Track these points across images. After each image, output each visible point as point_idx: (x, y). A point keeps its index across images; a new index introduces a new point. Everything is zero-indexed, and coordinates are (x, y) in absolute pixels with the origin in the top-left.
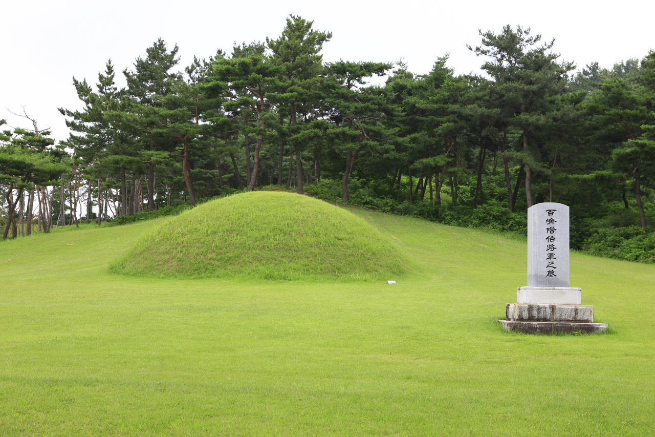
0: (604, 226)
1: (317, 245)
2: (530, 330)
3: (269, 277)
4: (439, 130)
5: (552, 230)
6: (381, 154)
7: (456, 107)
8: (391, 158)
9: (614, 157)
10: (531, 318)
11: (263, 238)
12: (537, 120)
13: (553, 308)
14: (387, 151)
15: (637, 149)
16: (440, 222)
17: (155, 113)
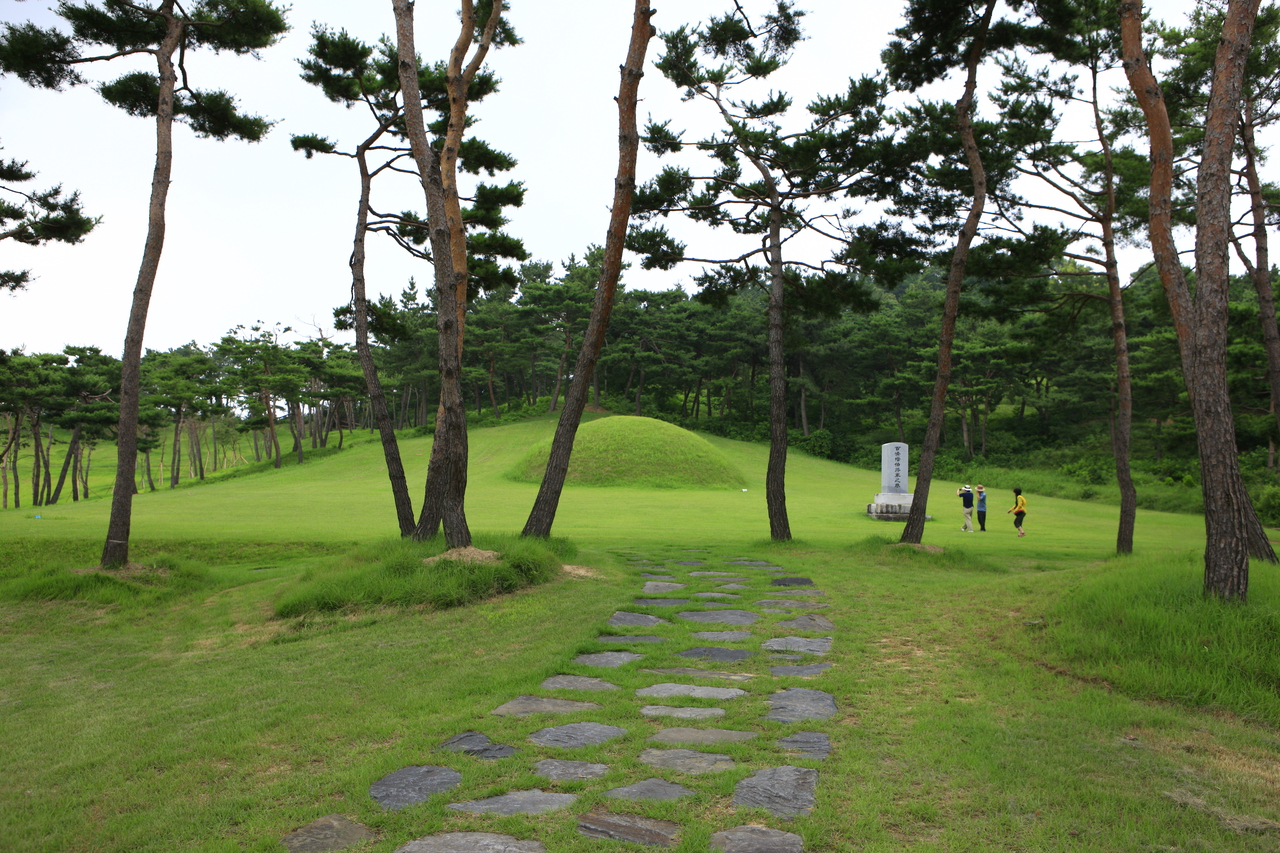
0: (868, 442)
1: (686, 461)
2: (888, 519)
3: (659, 486)
4: (728, 355)
5: (898, 459)
6: (681, 376)
7: (744, 335)
8: (689, 379)
9: (881, 385)
10: (887, 512)
11: (646, 455)
12: (818, 351)
13: (900, 506)
14: (685, 374)
15: (904, 381)
16: (726, 436)
17: (469, 331)
